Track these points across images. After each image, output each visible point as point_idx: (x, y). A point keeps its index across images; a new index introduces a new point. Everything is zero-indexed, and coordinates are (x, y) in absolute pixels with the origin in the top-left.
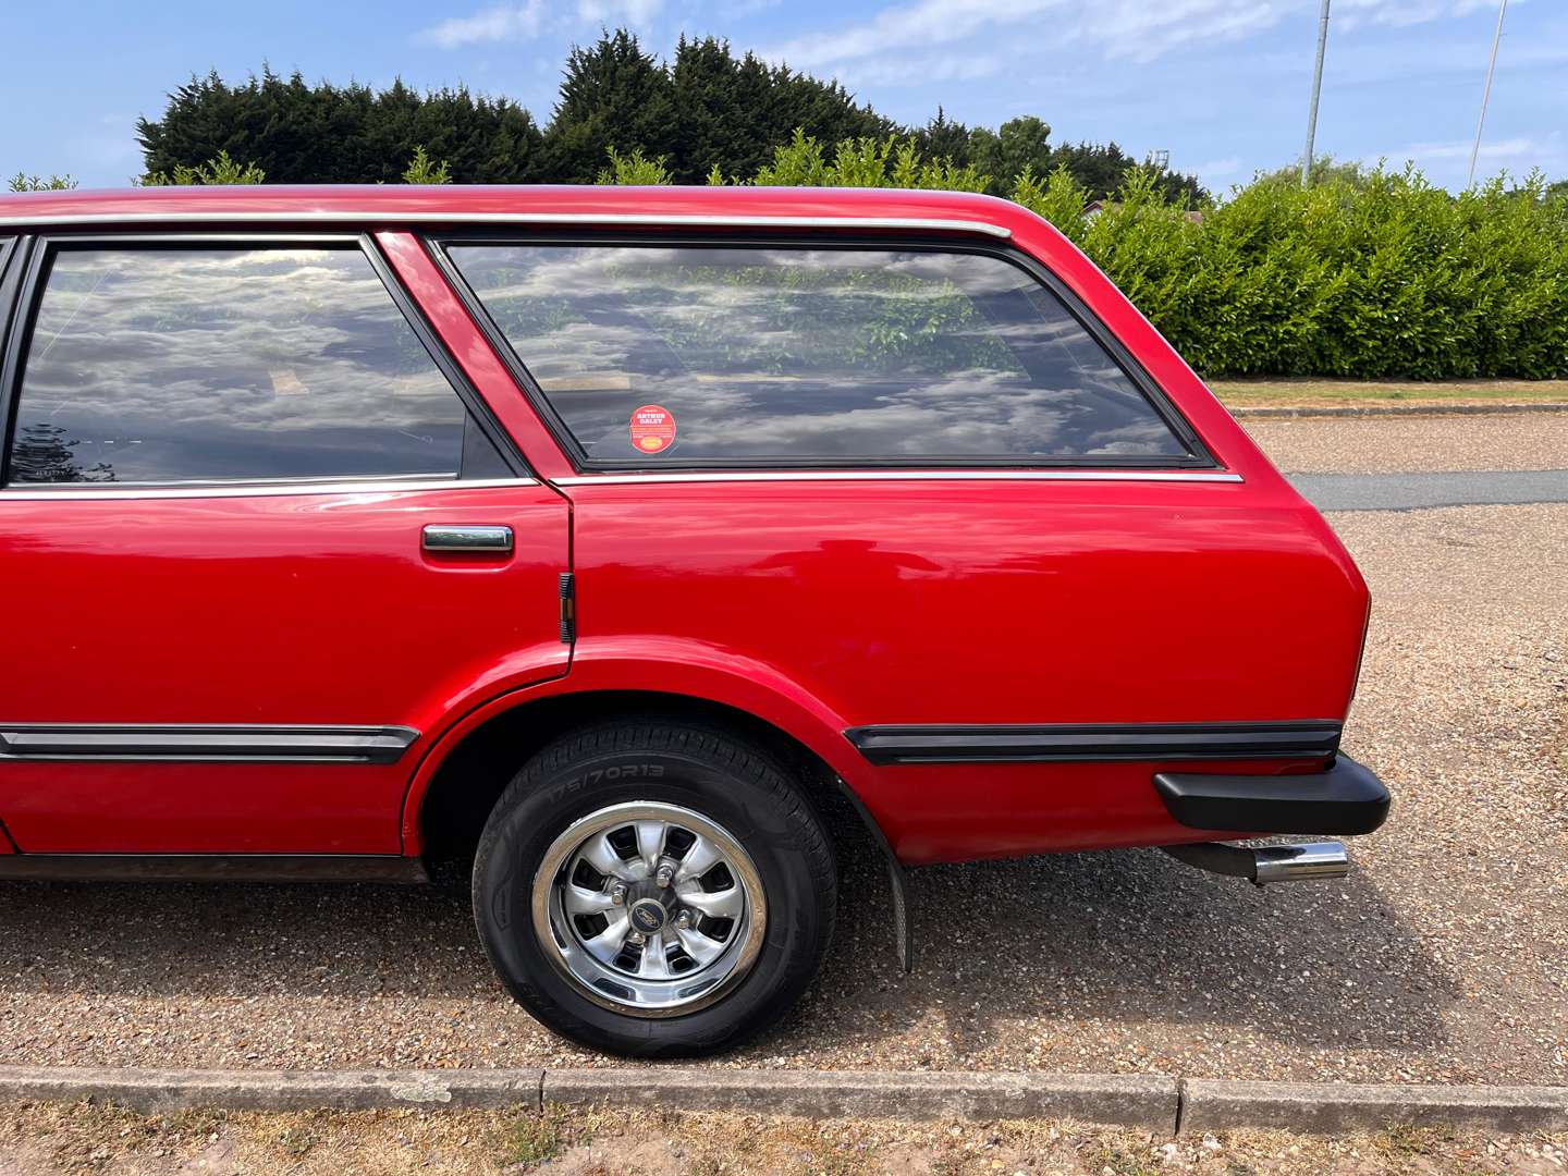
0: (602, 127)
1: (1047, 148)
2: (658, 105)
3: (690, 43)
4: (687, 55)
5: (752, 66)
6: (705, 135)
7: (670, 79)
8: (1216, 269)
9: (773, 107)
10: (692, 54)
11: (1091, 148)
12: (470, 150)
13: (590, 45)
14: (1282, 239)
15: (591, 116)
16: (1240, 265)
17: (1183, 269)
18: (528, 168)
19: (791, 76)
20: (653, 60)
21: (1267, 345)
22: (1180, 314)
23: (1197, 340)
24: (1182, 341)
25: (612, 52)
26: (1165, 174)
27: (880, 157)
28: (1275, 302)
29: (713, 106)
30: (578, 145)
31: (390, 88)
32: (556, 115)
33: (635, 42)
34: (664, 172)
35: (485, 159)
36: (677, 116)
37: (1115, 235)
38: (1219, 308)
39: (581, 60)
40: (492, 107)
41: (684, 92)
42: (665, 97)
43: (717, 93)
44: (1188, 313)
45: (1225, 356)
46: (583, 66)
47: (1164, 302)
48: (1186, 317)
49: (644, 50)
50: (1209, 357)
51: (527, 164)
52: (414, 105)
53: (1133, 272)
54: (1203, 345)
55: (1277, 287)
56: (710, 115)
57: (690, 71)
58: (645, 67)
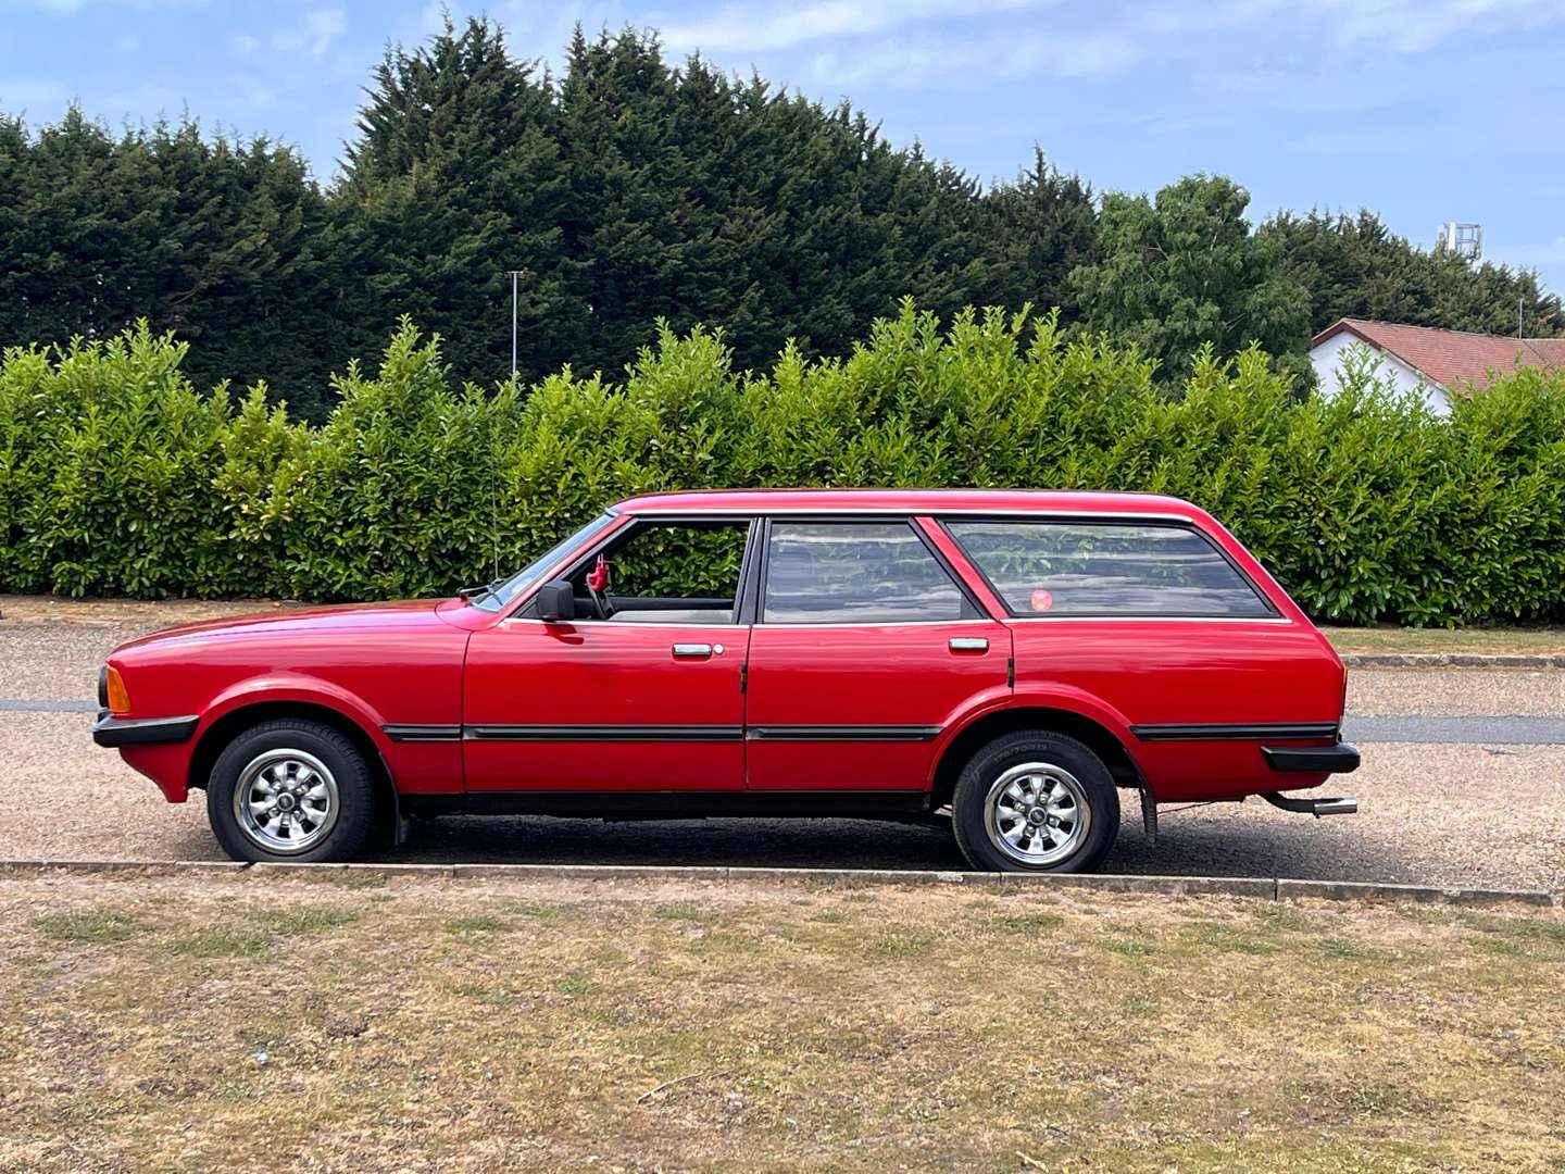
0: (435, 186)
1: (1242, 228)
2: (536, 146)
3: (592, 40)
4: (588, 62)
5: (700, 82)
6: (619, 199)
7: (555, 102)
8: (1468, 479)
9: (739, 151)
10: (597, 58)
11: (1329, 220)
12: (199, 226)
13: (420, 43)
14: (1554, 441)
15: (416, 167)
16: (1500, 474)
17: (1422, 478)
18: (298, 258)
19: (769, 95)
20: (530, 71)
21: (1544, 580)
22: (1422, 538)
23: (1448, 573)
24: (1428, 574)
25: (458, 58)
26: (1476, 266)
27: (1011, 331)
28: (1550, 524)
29: (631, 148)
30: (391, 218)
31: (57, 121)
32: (350, 163)
33: (499, 38)
34: (724, 347)
35: (225, 244)
36: (569, 166)
37: (1327, 433)
38: (1475, 530)
39: (401, 70)
40: (240, 152)
41: (580, 124)
42: (547, 134)
43: (640, 127)
44: (1434, 537)
45: (1487, 594)
46: (404, 81)
47: (1397, 522)
48: (1430, 541)
49: (514, 55)
50: (1465, 596)
51: (298, 252)
52: (99, 151)
53: (1355, 482)
54: (1457, 580)
55: (1553, 504)
56: (626, 165)
57: (591, 88)
58: (513, 83)
